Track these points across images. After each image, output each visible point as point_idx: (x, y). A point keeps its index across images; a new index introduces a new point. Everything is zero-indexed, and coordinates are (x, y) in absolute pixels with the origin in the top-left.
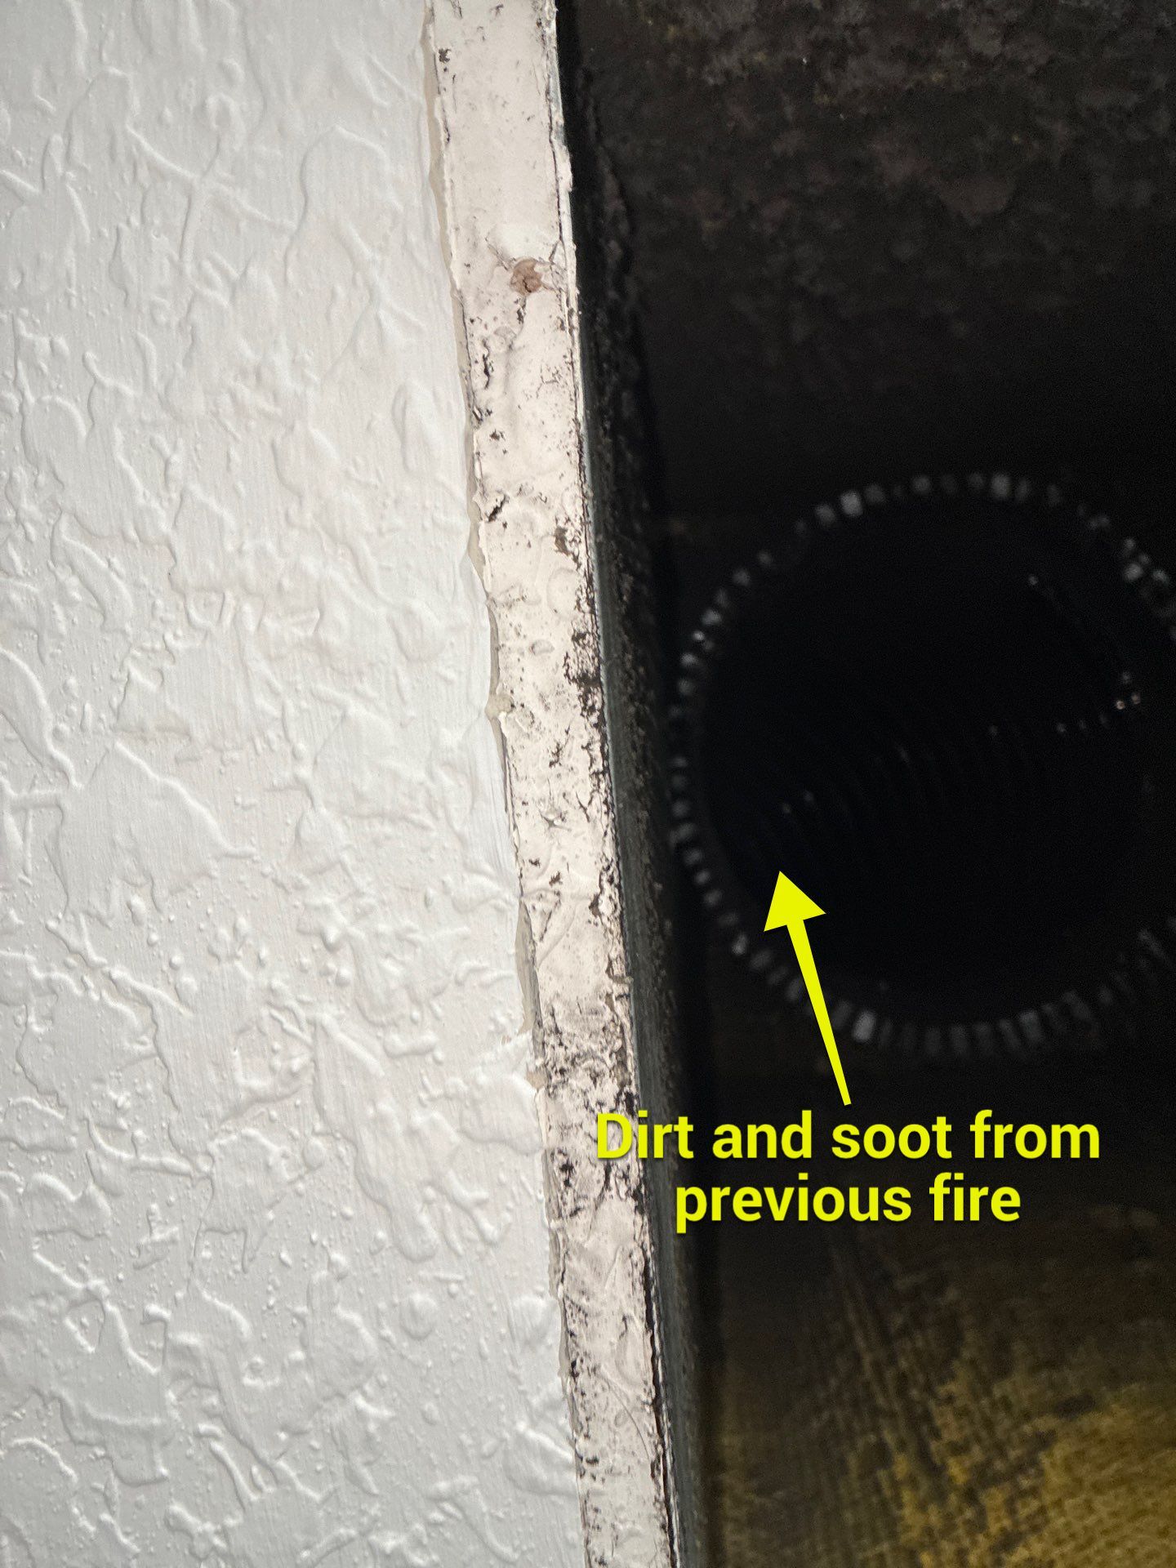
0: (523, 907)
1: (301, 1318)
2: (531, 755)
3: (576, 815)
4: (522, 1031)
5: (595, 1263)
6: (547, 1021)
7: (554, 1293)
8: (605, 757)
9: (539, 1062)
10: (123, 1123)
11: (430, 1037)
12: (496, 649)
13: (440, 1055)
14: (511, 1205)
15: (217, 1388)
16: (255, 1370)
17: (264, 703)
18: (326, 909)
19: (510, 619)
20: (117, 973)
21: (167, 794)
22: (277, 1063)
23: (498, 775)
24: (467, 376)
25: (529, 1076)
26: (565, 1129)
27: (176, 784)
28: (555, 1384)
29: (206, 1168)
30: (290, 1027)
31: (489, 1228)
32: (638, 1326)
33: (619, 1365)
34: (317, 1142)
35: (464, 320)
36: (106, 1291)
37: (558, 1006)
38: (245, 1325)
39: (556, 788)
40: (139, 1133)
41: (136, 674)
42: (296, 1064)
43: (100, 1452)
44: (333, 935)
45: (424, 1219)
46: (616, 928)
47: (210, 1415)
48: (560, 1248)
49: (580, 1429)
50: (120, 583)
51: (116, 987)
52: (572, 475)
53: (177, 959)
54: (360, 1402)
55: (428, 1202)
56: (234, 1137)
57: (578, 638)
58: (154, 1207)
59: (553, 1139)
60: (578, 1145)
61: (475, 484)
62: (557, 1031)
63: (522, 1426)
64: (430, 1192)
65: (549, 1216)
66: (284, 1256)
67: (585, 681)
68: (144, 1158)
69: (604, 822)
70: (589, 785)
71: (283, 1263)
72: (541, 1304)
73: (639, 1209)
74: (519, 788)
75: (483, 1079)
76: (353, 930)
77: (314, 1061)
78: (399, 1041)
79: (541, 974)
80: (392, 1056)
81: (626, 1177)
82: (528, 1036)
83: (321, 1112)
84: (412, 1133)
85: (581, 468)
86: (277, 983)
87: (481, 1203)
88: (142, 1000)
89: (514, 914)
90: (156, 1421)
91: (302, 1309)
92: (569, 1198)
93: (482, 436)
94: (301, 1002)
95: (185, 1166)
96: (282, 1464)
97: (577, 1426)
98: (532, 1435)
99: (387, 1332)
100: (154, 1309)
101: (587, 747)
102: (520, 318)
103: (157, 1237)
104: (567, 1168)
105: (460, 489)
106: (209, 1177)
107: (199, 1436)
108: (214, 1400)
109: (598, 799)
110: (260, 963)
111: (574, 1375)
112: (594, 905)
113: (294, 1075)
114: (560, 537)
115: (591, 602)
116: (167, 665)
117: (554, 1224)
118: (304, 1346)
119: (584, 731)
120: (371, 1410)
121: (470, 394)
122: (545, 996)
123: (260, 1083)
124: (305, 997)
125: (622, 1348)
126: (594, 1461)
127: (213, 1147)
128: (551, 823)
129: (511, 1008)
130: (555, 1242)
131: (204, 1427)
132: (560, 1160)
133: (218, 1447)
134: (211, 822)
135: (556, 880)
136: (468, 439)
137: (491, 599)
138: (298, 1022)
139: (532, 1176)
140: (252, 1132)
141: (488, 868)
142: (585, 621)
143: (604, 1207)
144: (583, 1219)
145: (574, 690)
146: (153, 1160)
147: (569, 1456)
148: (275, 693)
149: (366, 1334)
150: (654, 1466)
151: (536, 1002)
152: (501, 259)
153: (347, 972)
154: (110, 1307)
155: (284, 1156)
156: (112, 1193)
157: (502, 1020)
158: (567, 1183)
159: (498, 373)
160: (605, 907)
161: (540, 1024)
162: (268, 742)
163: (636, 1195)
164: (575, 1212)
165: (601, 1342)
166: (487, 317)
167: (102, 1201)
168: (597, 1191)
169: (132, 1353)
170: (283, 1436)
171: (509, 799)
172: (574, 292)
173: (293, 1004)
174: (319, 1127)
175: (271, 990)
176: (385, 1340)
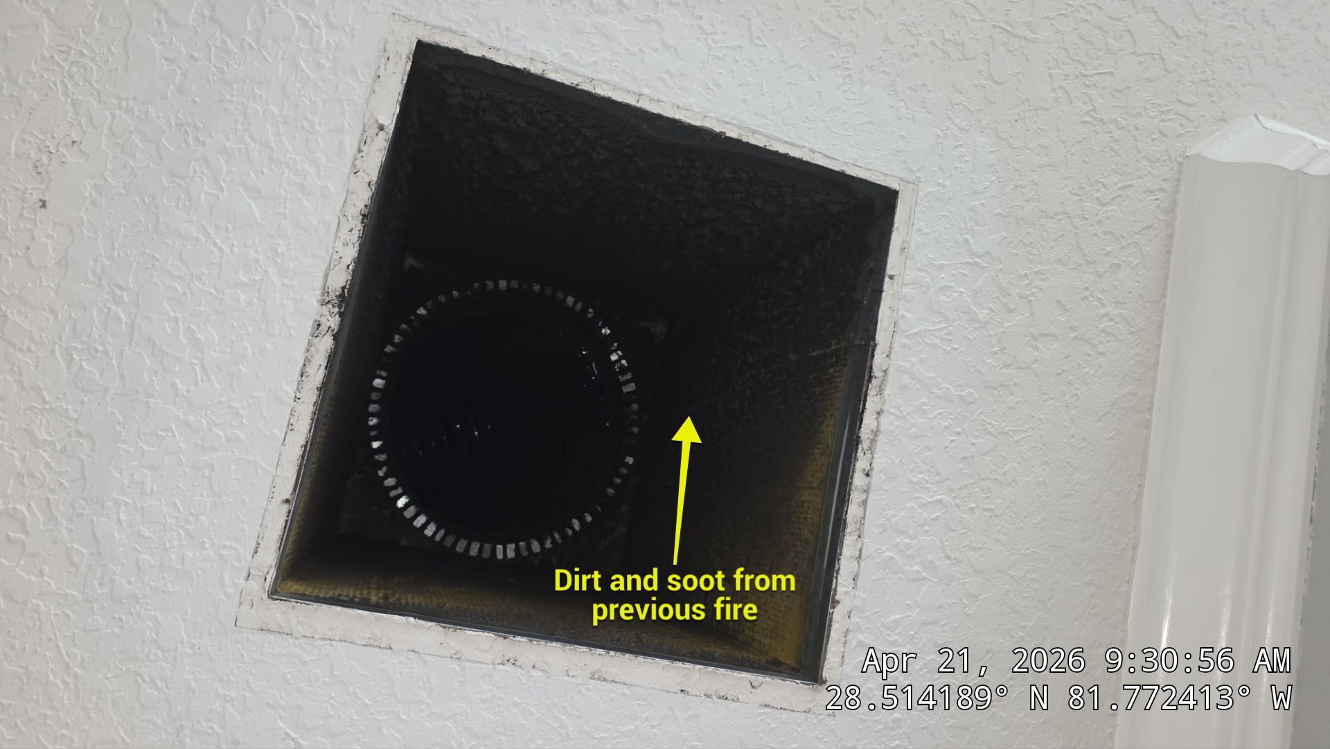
0: (330, 261)
1: (233, 341)
2: (345, 228)
3: (350, 245)
4: (319, 290)
5: (317, 350)
6: (326, 290)
7: (304, 354)
8: (363, 234)
9: (321, 298)
10: (203, 278)
11: (295, 284)
12: (345, 202)
13: (296, 289)
14: (301, 330)
15: (202, 352)
16: (214, 351)
17: (282, 193)
18: (279, 244)
19: (351, 196)
20: (217, 241)
21: (249, 204)
22: (252, 276)
23: (335, 229)
24: (360, 142)
25: (317, 301)
26: (322, 315)
27: (252, 203)
28: (296, 376)
29: (222, 296)
30: (258, 269)
31: (293, 333)
32: (323, 368)
33: (314, 376)
34: (256, 299)
35: (364, 131)
36: (180, 318)
37: (330, 287)
38: (216, 338)
39: (348, 237)
40: (207, 282)
41: (251, 173)
42: (257, 278)
43: (160, 360)
44: (279, 251)
45: (277, 326)
46: (351, 273)
47: (197, 358)
48: (310, 344)
49: (298, 390)
50: (256, 153)
51: (215, 244)
52: (377, 172)
53: (235, 243)
54: (241, 366)
55: (279, 323)
56: (233, 291)
57: (366, 206)
58: (203, 301)
59: (318, 319)
60: (323, 320)
61: (354, 165)
62: (328, 293)
63: (284, 385)
64: (281, 321)
65: (310, 335)
66: (235, 324)
67: (364, 216)
68: (205, 288)
69: (357, 248)
70: (357, 239)
71: (233, 326)
72: (299, 356)
73: (334, 339)
74: (339, 234)
75: (305, 297)
76: (285, 252)
77: (262, 280)
78: (286, 281)
79: (329, 278)
80: (283, 285)
81: (333, 331)
82: (320, 291)
83: (259, 292)
84: (282, 304)
85: (380, 171)
86: (260, 257)
87: (293, 327)
88: (221, 250)
89: (327, 262)
90: (181, 355)
91: (234, 339)
92: (317, 333)
93: (360, 155)
94: (264, 264)
95: (216, 294)
96: (213, 377)
97: (298, 389)
98: (285, 388)
99: (256, 351)
100: (193, 327)
101: (359, 231)
102: (377, 135)
103: (201, 308)
104: (319, 325)
105: (350, 164)
106: (221, 299)
107: (192, 363)
108: (200, 355)
109: (359, 242)
110: (257, 252)
111: (302, 376)
112: (348, 266)
113: (255, 280)
114: (369, 184)
115: (372, 199)
116: (260, 175)
117: (311, 338)
118: (231, 349)
119: (360, 227)
120: (243, 369)
121: (359, 146)
122: (328, 284)
123: (246, 280)
124: (266, 263)
125: (317, 372)
126: (299, 399)
127: (226, 291)
128: (344, 245)
129: (319, 284)
130: (309, 343)
131: (194, 361)
132: (318, 323)
133: (196, 367)
134: (258, 215)
135: (341, 258)
136: (356, 155)
137: (348, 191)
138: (261, 268)
139: (309, 326)
140: (238, 291)
141: (324, 249)
142: (368, 203)
143: (325, 337)
144: (318, 339)
145: (361, 217)
146: (208, 290)
147: (293, 395)
148: (286, 191)
149: (250, 351)
150: (315, 403)
151: (325, 284)
152: (377, 121)
153: (279, 261)
154: (180, 323)
155: (244, 300)
156: (192, 294)
157: (315, 286)
158: (317, 329)
159: (367, 144)
160: (351, 267)
161: (324, 289)
162: (280, 202)
163: (334, 336)
164: (317, 336)
165: (311, 370)
166: (370, 132)
167: (189, 296)
168: (323, 334)
169: (181, 336)
170: (216, 370)
171: (336, 236)
172: (391, 135)
173: (262, 264)
174: (257, 295)
175: (258, 259)
176: (254, 353)
